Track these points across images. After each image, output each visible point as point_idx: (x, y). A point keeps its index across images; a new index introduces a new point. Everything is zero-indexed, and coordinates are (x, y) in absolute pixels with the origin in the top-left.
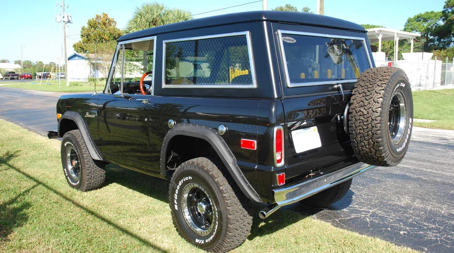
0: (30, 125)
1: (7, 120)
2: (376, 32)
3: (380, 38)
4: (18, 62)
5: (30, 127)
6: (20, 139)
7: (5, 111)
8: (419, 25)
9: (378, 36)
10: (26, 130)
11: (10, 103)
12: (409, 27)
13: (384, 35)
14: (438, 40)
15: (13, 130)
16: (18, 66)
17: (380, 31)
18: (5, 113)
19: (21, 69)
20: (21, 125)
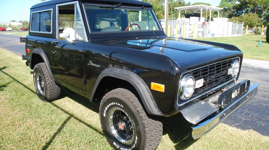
0: (18, 52)
1: (8, 50)
2: (199, 7)
3: (201, 10)
4: (20, 22)
5: (17, 53)
6: (11, 58)
7: (8, 46)
8: (227, 3)
9: (201, 9)
10: (15, 54)
11: (12, 42)
12: (222, 4)
13: (203, 8)
14: (236, 11)
15: (8, 54)
16: (20, 24)
17: (202, 6)
18: (8, 47)
19: (21, 25)
20: (13, 52)
